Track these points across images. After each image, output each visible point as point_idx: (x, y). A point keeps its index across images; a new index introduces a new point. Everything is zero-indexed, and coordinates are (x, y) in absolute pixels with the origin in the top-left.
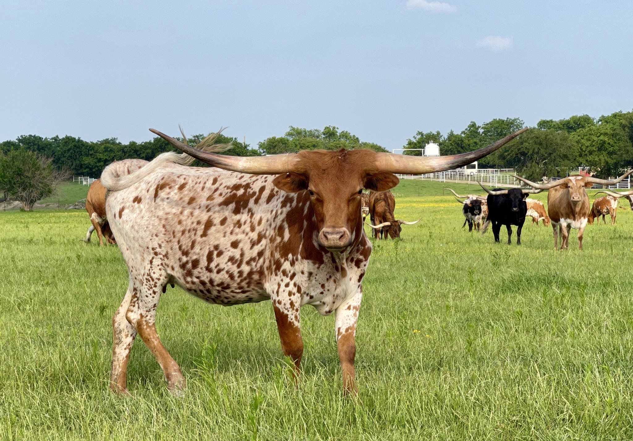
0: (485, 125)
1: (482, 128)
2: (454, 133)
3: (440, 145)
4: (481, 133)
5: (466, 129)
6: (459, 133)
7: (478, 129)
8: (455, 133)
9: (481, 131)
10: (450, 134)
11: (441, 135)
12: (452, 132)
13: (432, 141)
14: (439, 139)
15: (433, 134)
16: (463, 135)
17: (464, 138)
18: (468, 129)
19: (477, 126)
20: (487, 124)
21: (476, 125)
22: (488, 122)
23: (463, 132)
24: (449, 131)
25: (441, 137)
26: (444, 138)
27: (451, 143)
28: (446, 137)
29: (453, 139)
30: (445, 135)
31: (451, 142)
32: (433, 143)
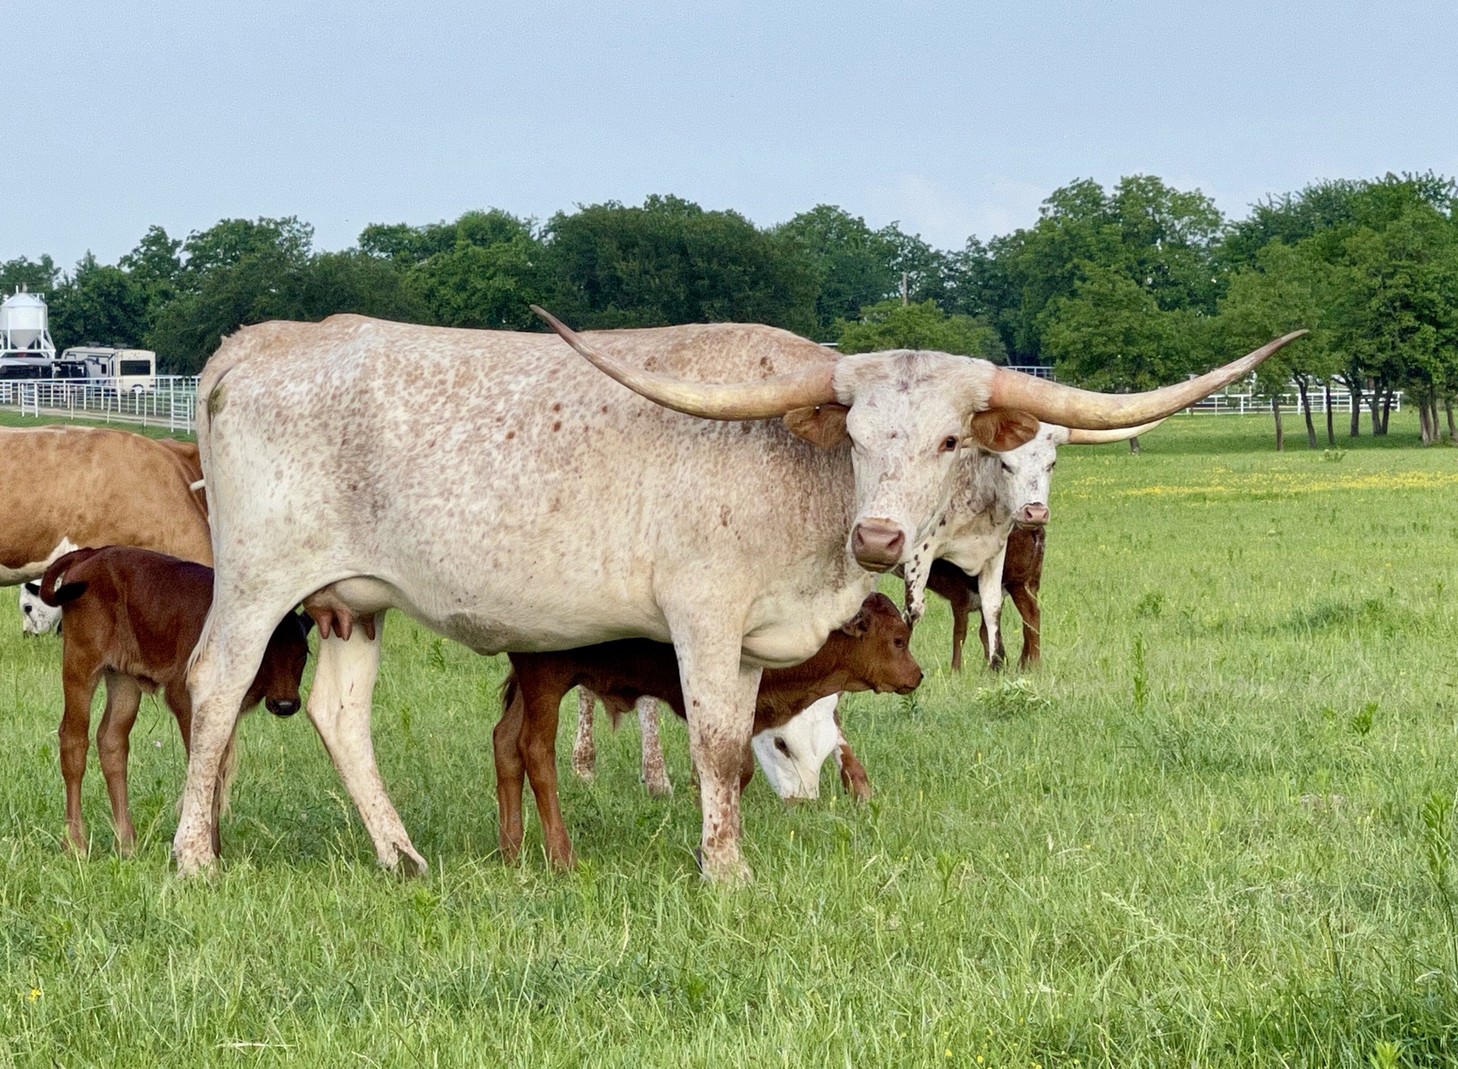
0: (194, 237)
1: (188, 248)
2: (96, 261)
3: (50, 298)
4: (183, 263)
5: (136, 251)
6: (114, 263)
7: (171, 250)
8: (101, 262)
9: (183, 256)
10: (85, 267)
11: (55, 266)
12: (90, 259)
13: (25, 288)
14: (49, 279)
15: (31, 265)
16: (126, 269)
17: (128, 275)
18: (142, 250)
19: (170, 241)
20: (203, 236)
21: (166, 238)
22: (205, 231)
23: (126, 260)
24: (82, 256)
25: (56, 272)
26: (66, 278)
27: (85, 294)
28: (72, 275)
29: (94, 280)
30: (67, 269)
31: (85, 289)
32: (29, 292)
